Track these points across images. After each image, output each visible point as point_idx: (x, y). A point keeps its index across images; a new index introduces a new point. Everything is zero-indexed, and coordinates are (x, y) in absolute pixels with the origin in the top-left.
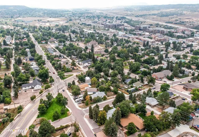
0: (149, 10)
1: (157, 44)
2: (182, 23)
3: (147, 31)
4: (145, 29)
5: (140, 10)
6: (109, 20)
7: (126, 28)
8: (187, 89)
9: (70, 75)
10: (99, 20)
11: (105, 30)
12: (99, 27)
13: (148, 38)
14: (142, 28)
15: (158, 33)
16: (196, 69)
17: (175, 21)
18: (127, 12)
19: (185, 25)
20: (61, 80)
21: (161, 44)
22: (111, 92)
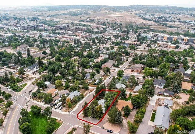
0: (58, 10)
1: (84, 40)
2: (91, 21)
3: (68, 30)
4: (65, 28)
5: (48, 11)
6: (22, 22)
7: (46, 28)
8: (134, 71)
9: (23, 85)
10: (9, 22)
11: (24, 32)
12: (15, 29)
13: (73, 36)
14: (62, 28)
15: (79, 31)
16: (125, 56)
17: (86, 19)
18: (36, 12)
19: (95, 22)
20: (17, 93)
21: (87, 40)
22: (81, 90)
